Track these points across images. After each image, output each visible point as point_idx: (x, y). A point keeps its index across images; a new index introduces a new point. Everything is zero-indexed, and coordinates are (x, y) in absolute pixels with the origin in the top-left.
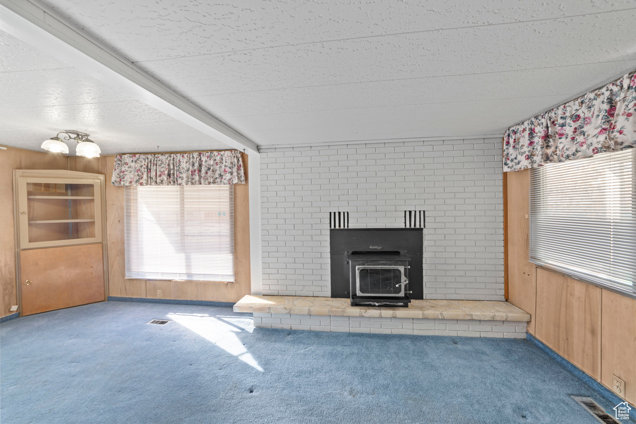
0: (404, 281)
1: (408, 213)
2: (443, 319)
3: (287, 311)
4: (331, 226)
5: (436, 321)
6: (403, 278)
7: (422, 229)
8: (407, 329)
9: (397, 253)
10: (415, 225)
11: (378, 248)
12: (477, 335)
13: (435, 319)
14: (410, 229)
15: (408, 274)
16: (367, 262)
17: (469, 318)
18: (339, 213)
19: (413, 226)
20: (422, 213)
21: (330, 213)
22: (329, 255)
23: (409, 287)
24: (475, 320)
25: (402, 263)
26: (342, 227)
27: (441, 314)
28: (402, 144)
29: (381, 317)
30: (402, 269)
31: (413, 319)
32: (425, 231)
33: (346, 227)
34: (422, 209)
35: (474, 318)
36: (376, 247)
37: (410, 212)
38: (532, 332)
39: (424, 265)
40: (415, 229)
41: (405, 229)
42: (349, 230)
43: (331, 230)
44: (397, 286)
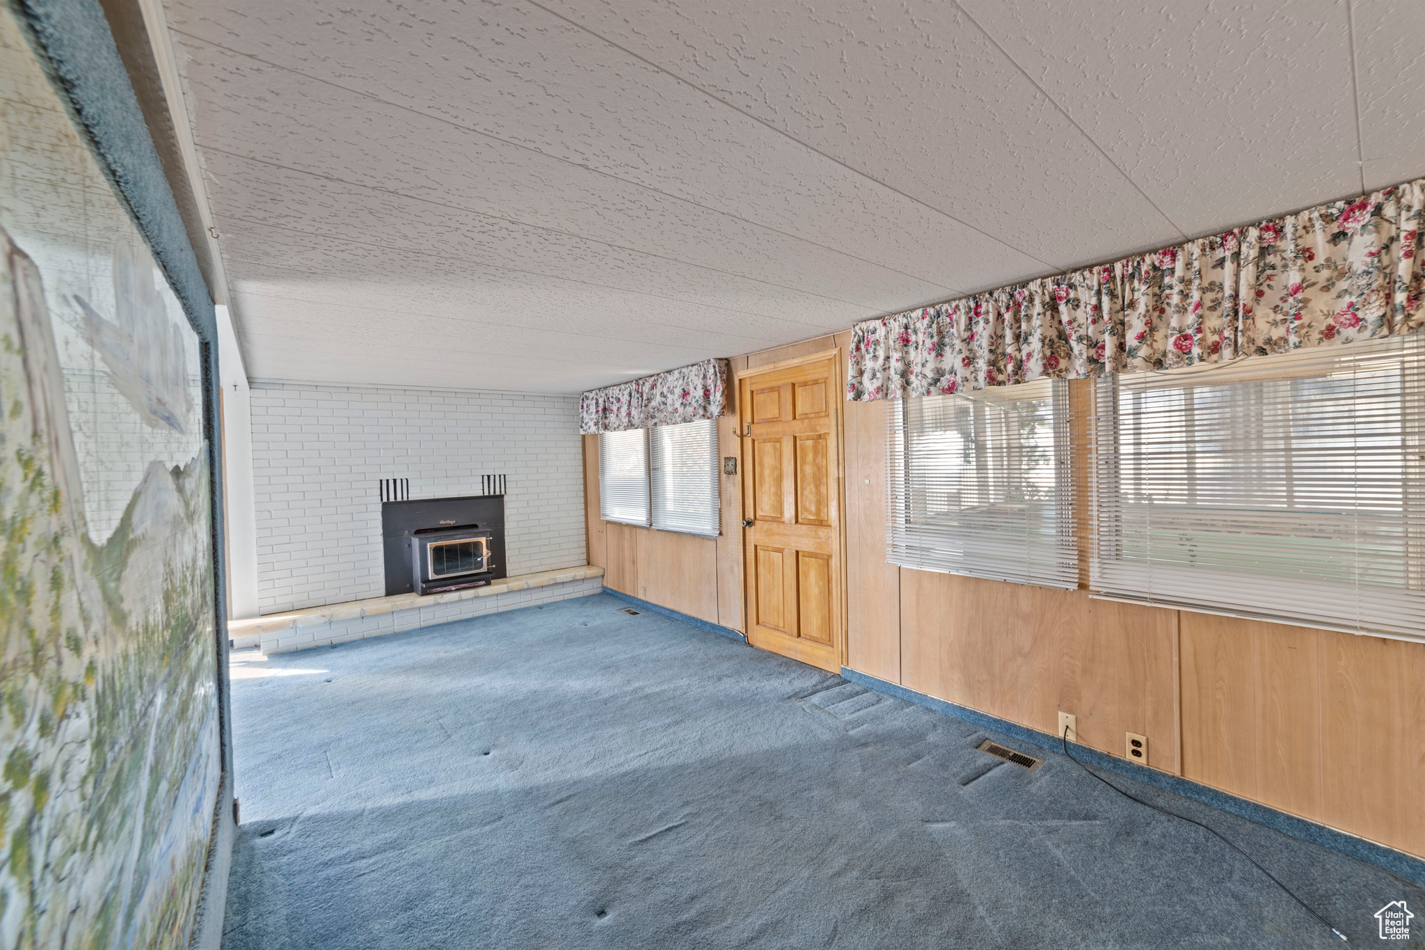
0: (486, 553)
1: (486, 478)
2: (529, 589)
3: (326, 619)
4: (382, 500)
5: (522, 593)
6: (485, 551)
7: (501, 497)
8: (491, 607)
9: (475, 526)
10: (495, 492)
11: (452, 523)
12: (561, 598)
13: (520, 591)
14: (489, 497)
15: (490, 546)
16: (440, 539)
17: (553, 582)
18: (395, 481)
19: (492, 493)
20: (502, 477)
21: (381, 481)
22: (381, 539)
23: (491, 560)
24: (559, 583)
25: (482, 534)
26: (399, 499)
27: (526, 583)
28: (477, 396)
29: (461, 600)
30: (483, 540)
31: (497, 595)
32: (506, 498)
33: (405, 499)
34: (502, 473)
35: (558, 581)
36: (448, 522)
37: (489, 477)
38: (605, 585)
39: (506, 538)
40: (495, 497)
41: (483, 497)
42: (409, 502)
43: (384, 504)
44: (479, 559)
